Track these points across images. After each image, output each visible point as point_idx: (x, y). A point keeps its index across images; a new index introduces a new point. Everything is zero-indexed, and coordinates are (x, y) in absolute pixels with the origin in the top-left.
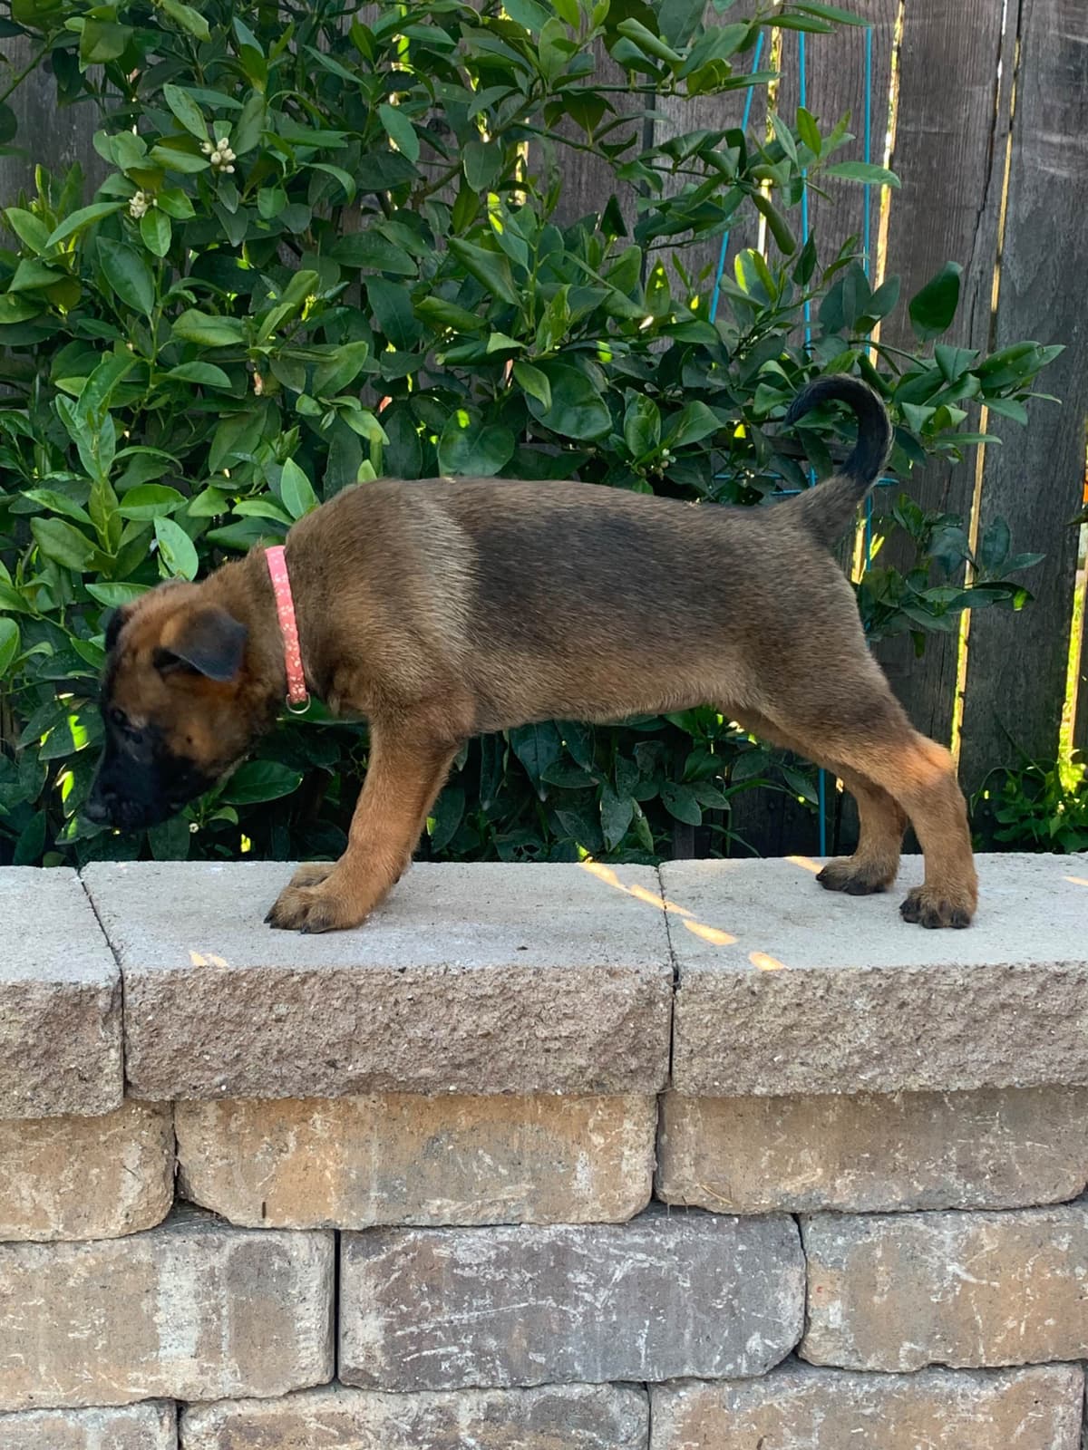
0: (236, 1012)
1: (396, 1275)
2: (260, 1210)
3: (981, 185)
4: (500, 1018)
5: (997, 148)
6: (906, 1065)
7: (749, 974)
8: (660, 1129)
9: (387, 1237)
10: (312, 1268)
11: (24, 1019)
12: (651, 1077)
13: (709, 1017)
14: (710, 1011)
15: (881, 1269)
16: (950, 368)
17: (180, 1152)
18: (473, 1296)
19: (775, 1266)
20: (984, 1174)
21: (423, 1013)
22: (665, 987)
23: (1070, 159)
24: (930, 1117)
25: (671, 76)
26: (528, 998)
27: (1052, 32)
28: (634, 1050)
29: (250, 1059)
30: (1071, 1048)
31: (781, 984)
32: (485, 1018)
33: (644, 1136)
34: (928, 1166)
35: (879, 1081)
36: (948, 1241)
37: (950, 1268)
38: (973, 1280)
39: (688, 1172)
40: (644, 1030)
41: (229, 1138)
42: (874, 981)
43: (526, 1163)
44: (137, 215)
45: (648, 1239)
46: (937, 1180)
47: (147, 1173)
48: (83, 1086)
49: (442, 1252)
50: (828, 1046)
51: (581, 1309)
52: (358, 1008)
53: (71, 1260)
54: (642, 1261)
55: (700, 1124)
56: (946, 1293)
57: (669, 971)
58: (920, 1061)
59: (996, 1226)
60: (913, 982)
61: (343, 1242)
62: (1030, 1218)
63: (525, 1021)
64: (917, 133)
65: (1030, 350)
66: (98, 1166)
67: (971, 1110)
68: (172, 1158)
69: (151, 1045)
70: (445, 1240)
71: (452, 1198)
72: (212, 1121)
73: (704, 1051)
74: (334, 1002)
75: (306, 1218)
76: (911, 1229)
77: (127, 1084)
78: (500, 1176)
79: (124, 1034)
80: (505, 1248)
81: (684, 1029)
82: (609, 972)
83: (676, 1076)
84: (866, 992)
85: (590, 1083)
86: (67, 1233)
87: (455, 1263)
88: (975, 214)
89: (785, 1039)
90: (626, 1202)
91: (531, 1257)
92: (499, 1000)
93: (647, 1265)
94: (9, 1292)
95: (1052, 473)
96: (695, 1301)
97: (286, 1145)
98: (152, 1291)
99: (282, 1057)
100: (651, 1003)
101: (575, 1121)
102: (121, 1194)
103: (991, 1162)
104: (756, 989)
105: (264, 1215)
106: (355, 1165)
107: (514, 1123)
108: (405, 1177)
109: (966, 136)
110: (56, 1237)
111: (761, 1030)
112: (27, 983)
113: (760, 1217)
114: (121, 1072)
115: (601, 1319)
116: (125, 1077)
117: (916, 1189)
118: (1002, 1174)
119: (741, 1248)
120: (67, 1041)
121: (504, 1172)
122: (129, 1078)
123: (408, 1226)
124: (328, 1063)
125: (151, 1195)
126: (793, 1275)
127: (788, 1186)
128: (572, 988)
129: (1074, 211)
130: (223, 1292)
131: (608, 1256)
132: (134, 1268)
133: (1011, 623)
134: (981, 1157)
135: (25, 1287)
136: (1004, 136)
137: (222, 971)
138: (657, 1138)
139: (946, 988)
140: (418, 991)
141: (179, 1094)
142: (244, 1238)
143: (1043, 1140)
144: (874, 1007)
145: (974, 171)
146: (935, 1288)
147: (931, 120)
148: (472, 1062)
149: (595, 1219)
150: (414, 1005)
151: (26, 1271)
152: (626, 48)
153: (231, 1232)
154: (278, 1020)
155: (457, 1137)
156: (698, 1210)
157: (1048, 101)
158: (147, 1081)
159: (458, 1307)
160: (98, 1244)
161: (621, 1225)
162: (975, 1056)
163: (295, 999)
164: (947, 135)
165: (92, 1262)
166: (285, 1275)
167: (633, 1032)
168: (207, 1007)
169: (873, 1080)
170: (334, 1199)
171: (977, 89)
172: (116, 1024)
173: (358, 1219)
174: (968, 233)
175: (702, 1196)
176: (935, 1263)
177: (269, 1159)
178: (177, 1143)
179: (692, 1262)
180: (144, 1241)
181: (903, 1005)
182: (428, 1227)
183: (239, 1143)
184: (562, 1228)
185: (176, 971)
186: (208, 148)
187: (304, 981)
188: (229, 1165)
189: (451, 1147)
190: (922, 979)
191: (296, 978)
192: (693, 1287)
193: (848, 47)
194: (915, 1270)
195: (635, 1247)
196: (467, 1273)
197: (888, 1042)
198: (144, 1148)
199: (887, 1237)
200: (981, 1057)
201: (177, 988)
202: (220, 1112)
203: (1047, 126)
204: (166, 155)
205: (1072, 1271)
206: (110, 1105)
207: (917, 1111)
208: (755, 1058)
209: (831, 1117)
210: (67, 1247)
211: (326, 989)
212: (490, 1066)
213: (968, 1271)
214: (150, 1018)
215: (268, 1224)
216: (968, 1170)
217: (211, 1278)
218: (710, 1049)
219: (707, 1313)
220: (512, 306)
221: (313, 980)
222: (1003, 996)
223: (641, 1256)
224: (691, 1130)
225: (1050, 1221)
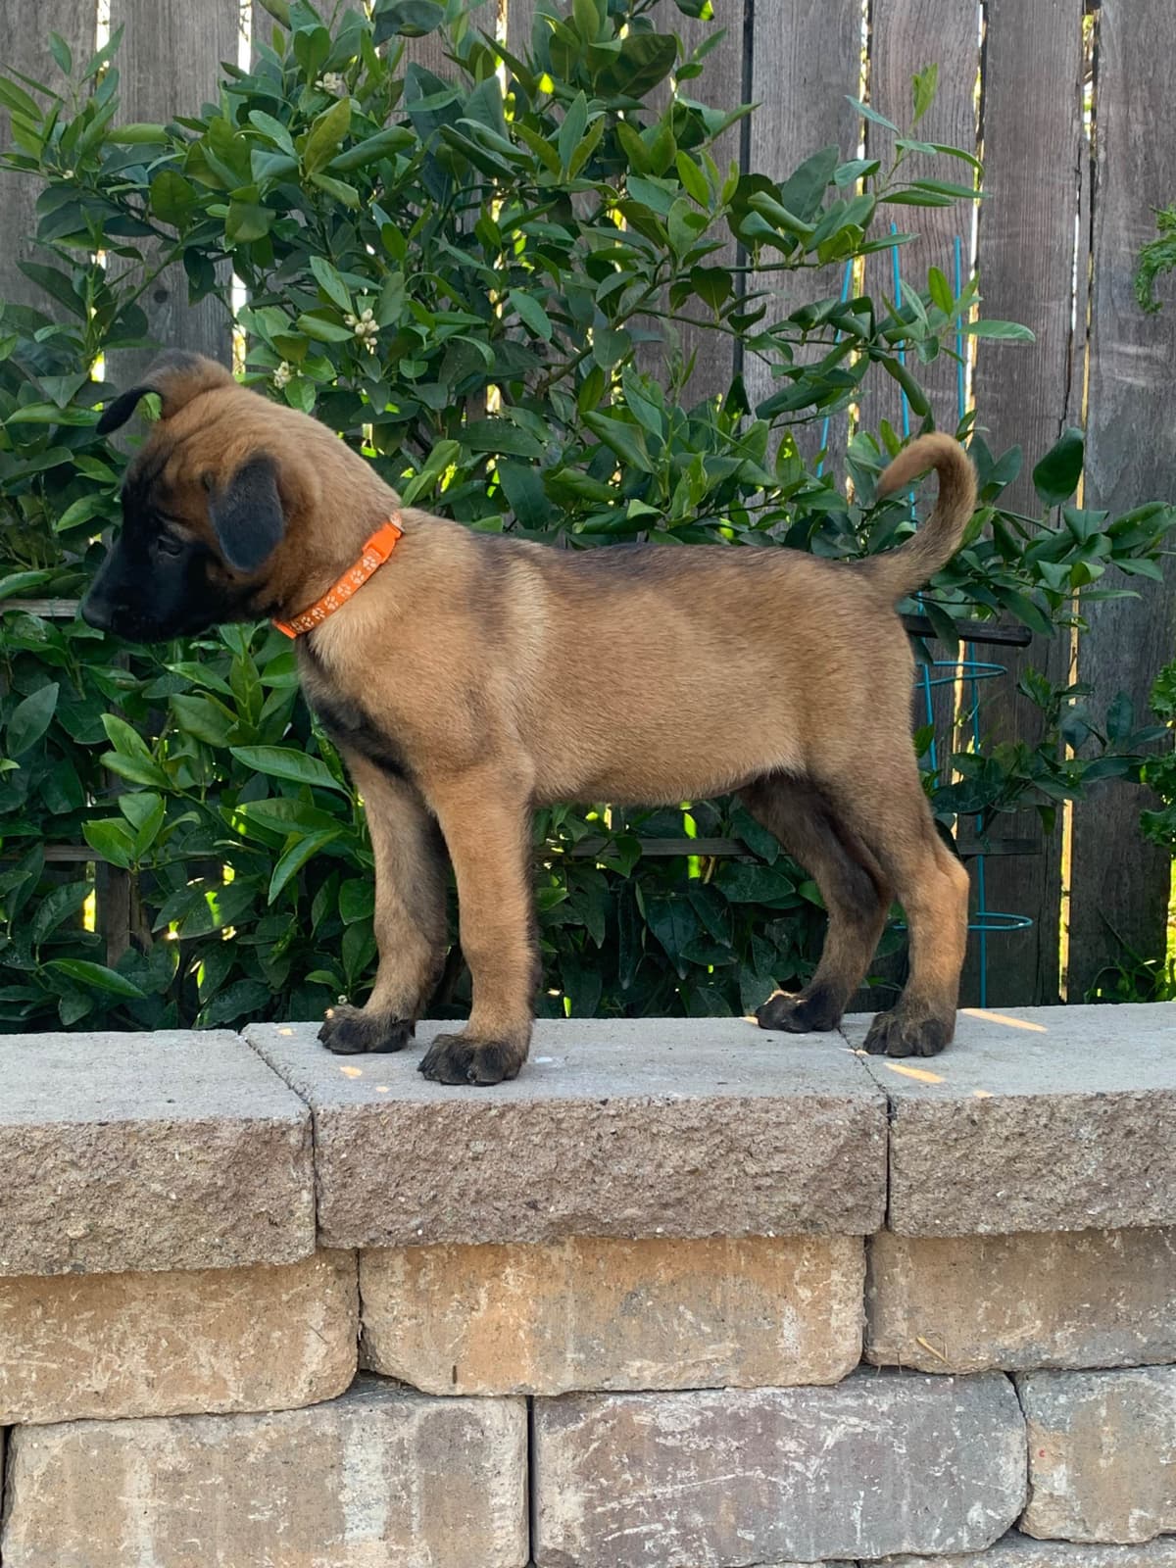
0: (432, 1149)
1: (595, 1445)
2: (450, 1375)
3: (1062, 396)
4: (707, 1154)
5: (1075, 360)
6: (1135, 1197)
7: (968, 1102)
8: (869, 1281)
9: (584, 1404)
10: (507, 1439)
11: (212, 1158)
12: (867, 1216)
13: (927, 1149)
14: (931, 1142)
15: (1106, 1429)
16: (1081, 529)
17: (364, 1314)
18: (677, 1466)
19: (995, 1428)
21: (627, 1148)
22: (880, 1116)
23: (1146, 370)
25: (800, 246)
26: (736, 1131)
27: (1124, 249)
28: (849, 1187)
29: (447, 1201)
31: (1001, 1112)
32: (692, 1153)
33: (854, 1288)
34: (1151, 1315)
35: (1107, 1216)
39: (902, 1327)
40: (859, 1165)
41: (419, 1295)
42: (1099, 1107)
43: (730, 1319)
44: (280, 386)
45: (861, 1401)
46: (1162, 1331)
47: (330, 1335)
48: (273, 1231)
49: (643, 1418)
50: (1053, 1178)
51: (791, 1480)
52: (558, 1144)
53: (251, 1434)
54: (856, 1426)
55: (912, 1273)
57: (882, 1100)
58: (1149, 1193)
60: (1140, 1108)
61: (537, 1410)
63: (733, 1156)
65: (1158, 510)
66: (280, 1328)
68: (356, 1320)
69: (344, 1186)
70: (646, 1405)
71: (653, 1359)
72: (399, 1277)
73: (922, 1187)
74: (533, 1138)
75: (499, 1383)
76: (1136, 1385)
77: (319, 1229)
78: (702, 1334)
79: (316, 1174)
80: (710, 1414)
81: (903, 1162)
82: (819, 1102)
83: (895, 1214)
84: (1091, 1120)
85: (803, 1222)
86: (248, 1403)
87: (656, 1431)
88: (1056, 422)
89: (1008, 1171)
90: (837, 1361)
91: (738, 1424)
92: (706, 1134)
93: (860, 1430)
94: (186, 1470)
95: (1145, 672)
96: (911, 1469)
97: (477, 1302)
98: (338, 1466)
99: (480, 1198)
100: (867, 1134)
101: (780, 1272)
102: (305, 1359)
104: (976, 1118)
105: (455, 1381)
106: (549, 1324)
107: (716, 1276)
108: (602, 1337)
109: (1044, 349)
110: (236, 1409)
111: (982, 1162)
112: (215, 1120)
113: (975, 1377)
114: (313, 1216)
115: (813, 1490)
116: (317, 1222)
119: (959, 1409)
120: (257, 1182)
121: (707, 1329)
122: (322, 1222)
123: (607, 1392)
124: (528, 1204)
125: (336, 1360)
126: (1014, 1438)
127: (1006, 1340)
128: (782, 1119)
129: (1152, 419)
130: (413, 1465)
131: (819, 1421)
132: (319, 1441)
133: (1112, 821)
135: (203, 1465)
136: (1082, 348)
137: (417, 1105)
138: (866, 1290)
139: (1173, 1114)
140: (621, 1124)
141: (373, 1240)
142: (434, 1407)
144: (1099, 1136)
145: (1054, 383)
146: (1164, 1448)
148: (679, 1201)
149: (804, 1381)
150: (616, 1139)
151: (203, 1445)
152: (755, 222)
153: (418, 1401)
154: (475, 1159)
155: (656, 1292)
156: (911, 1371)
157: (1122, 314)
158: (340, 1225)
159: (661, 1479)
160: (280, 1415)
161: (831, 1386)
163: (493, 1134)
164: (1027, 348)
165: (274, 1435)
166: (478, 1447)
167: (848, 1166)
168: (402, 1144)
169: (1102, 1214)
170: (529, 1362)
171: (1054, 304)
172: (307, 1164)
173: (554, 1383)
174: (1051, 441)
175: (915, 1353)
176: (1163, 1421)
177: (460, 1318)
178: (361, 1301)
179: (907, 1427)
180: (328, 1412)
181: (1130, 1133)
182: (627, 1392)
183: (429, 1301)
184: (769, 1391)
185: (370, 1106)
186: (352, 320)
187: (502, 1115)
188: (419, 1325)
189: (650, 1303)
190: (1149, 1105)
191: (494, 1112)
192: (909, 1454)
193: (928, 267)
194: (1142, 1430)
195: (846, 1410)
196: (670, 1442)
197: (1115, 1174)
198: (329, 1308)
199: (1111, 1393)
201: (371, 1123)
202: (409, 1267)
203: (1122, 338)
204: (313, 324)
206: (302, 1252)
207: (1137, 1255)
208: (977, 1194)
209: (1049, 1264)
210: (246, 1419)
211: (525, 1124)
212: (698, 1206)
214: (344, 1156)
215: (459, 1392)
217: (399, 1450)
218: (931, 1183)
219: (925, 1483)
220: (647, 474)
221: (512, 1114)
223: (854, 1420)
224: (902, 1280)
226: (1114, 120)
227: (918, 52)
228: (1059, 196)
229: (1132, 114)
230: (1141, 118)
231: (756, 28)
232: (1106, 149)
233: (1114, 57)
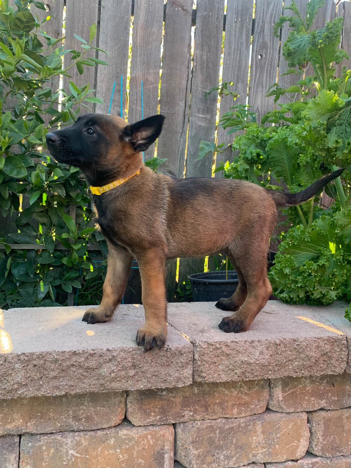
3: (182, 127)
5: (186, 117)
6: (36, 387)
15: (45, 453)
19: (5, 454)
20: (82, 419)
23: (205, 121)
24: (62, 401)
27: (200, 89)
30: (98, 379)
34: (62, 417)
35: (25, 393)
36: (69, 443)
37: (70, 452)
38: (79, 456)
42: (23, 358)
46: (65, 422)
50: (5, 381)
56: (69, 461)
58: (42, 386)
59: (87, 437)
60: (38, 358)
62: (100, 433)
64: (165, 113)
67: (77, 397)
76: (56, 439)
84: (19, 362)
88: (180, 134)
103: (84, 415)
109: (178, 114)
117: (57, 425)
118: (88, 419)
127: (9, 427)
129: (206, 134)
134: (81, 413)
136: (188, 114)
139: (50, 360)
143: (103, 407)
144: (23, 367)
145: (180, 123)
146: (65, 459)
147: (168, 110)
157: (199, 106)
162: (62, 383)
164: (173, 114)
169: (23, 393)
171: (180, 102)
174: (179, 139)
176: (65, 451)
181: (35, 366)
190: (41, 357)
193: (147, 90)
194: (57, 453)
197: (29, 379)
199: (47, 442)
200: (65, 384)
203: (199, 112)
205: (115, 450)
213: (77, 453)
216: (76, 418)
222: (72, 362)
225: (107, 434)
226: (198, 55)
227: (146, 33)
228: (183, 74)
229: (203, 54)
230: (206, 54)
231: (101, 23)
232: (196, 62)
233: (199, 38)
